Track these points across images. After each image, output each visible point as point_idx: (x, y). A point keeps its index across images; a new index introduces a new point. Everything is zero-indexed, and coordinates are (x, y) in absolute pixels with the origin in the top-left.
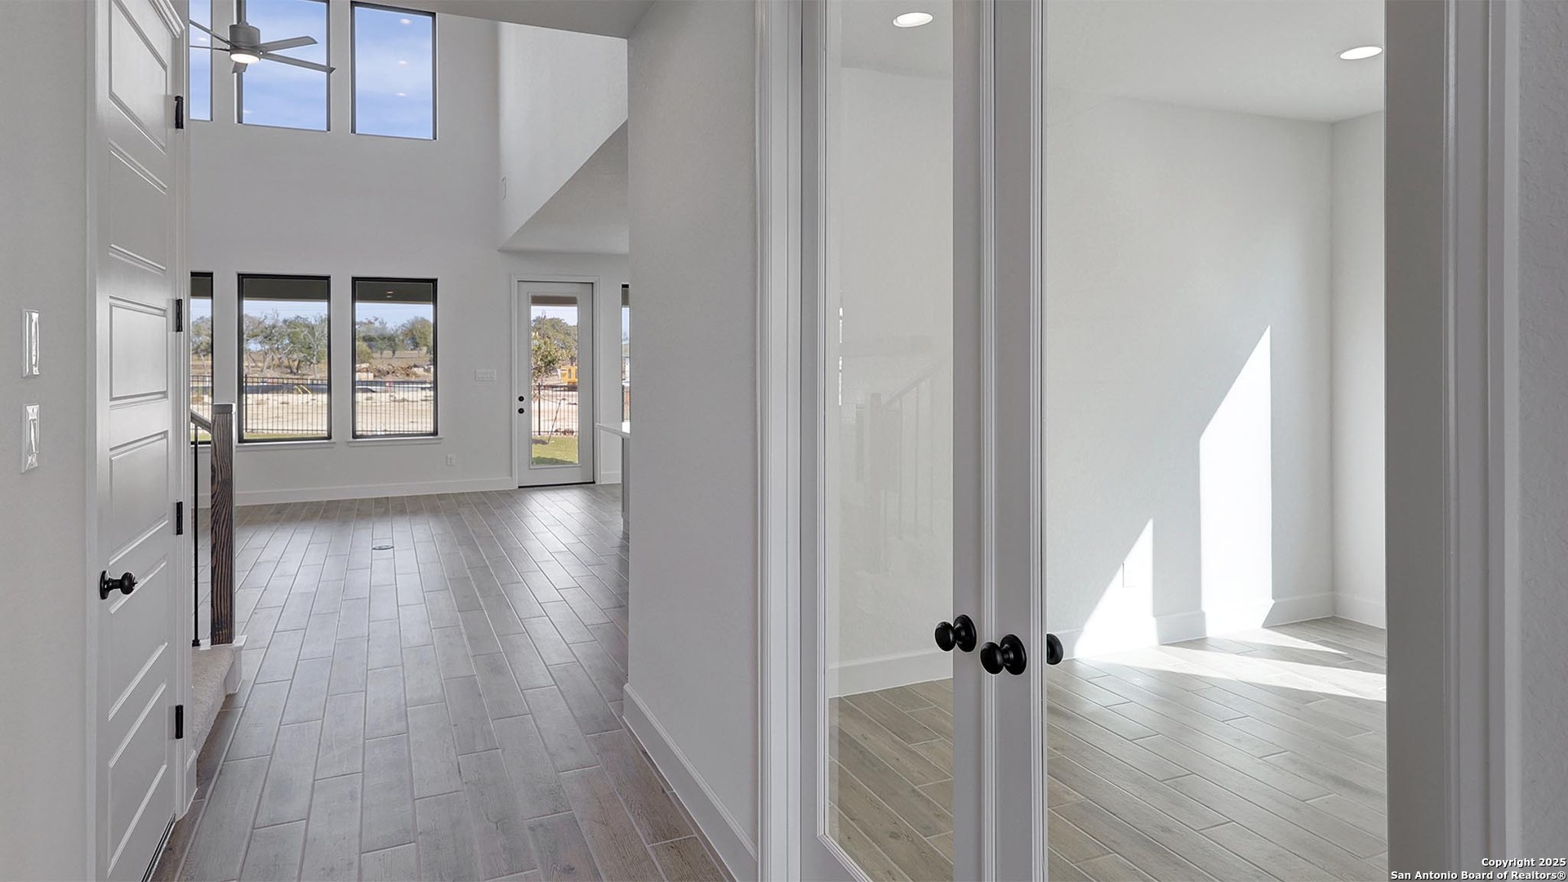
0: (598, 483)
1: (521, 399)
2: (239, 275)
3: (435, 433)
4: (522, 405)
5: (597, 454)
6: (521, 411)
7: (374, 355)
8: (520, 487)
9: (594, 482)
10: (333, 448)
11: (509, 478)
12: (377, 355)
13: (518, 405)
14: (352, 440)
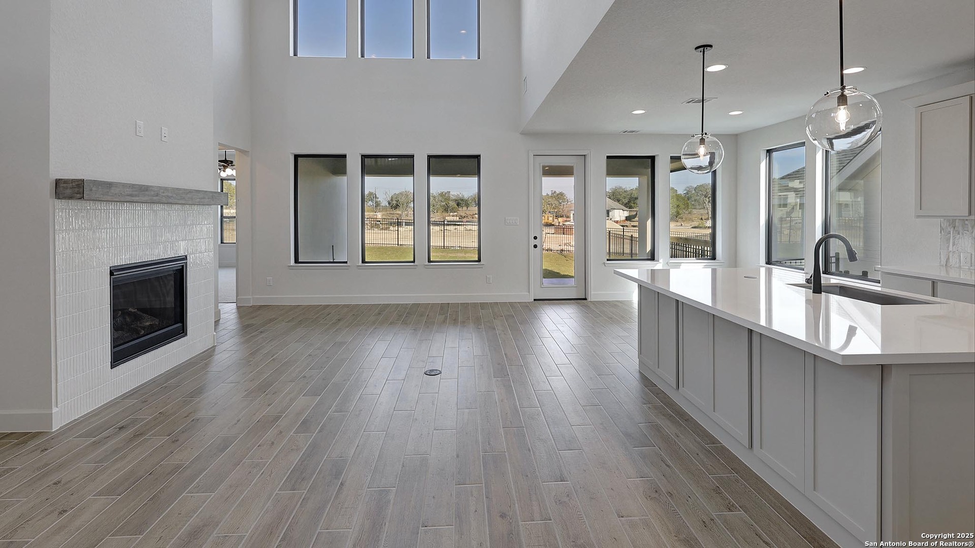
0: (589, 300)
1: (535, 238)
2: (362, 156)
3: (479, 260)
4: (536, 242)
5: (588, 279)
6: (535, 246)
7: (459, 209)
8: (535, 300)
9: (585, 299)
10: (415, 268)
11: (528, 293)
12: (460, 209)
13: (533, 242)
14: (427, 263)
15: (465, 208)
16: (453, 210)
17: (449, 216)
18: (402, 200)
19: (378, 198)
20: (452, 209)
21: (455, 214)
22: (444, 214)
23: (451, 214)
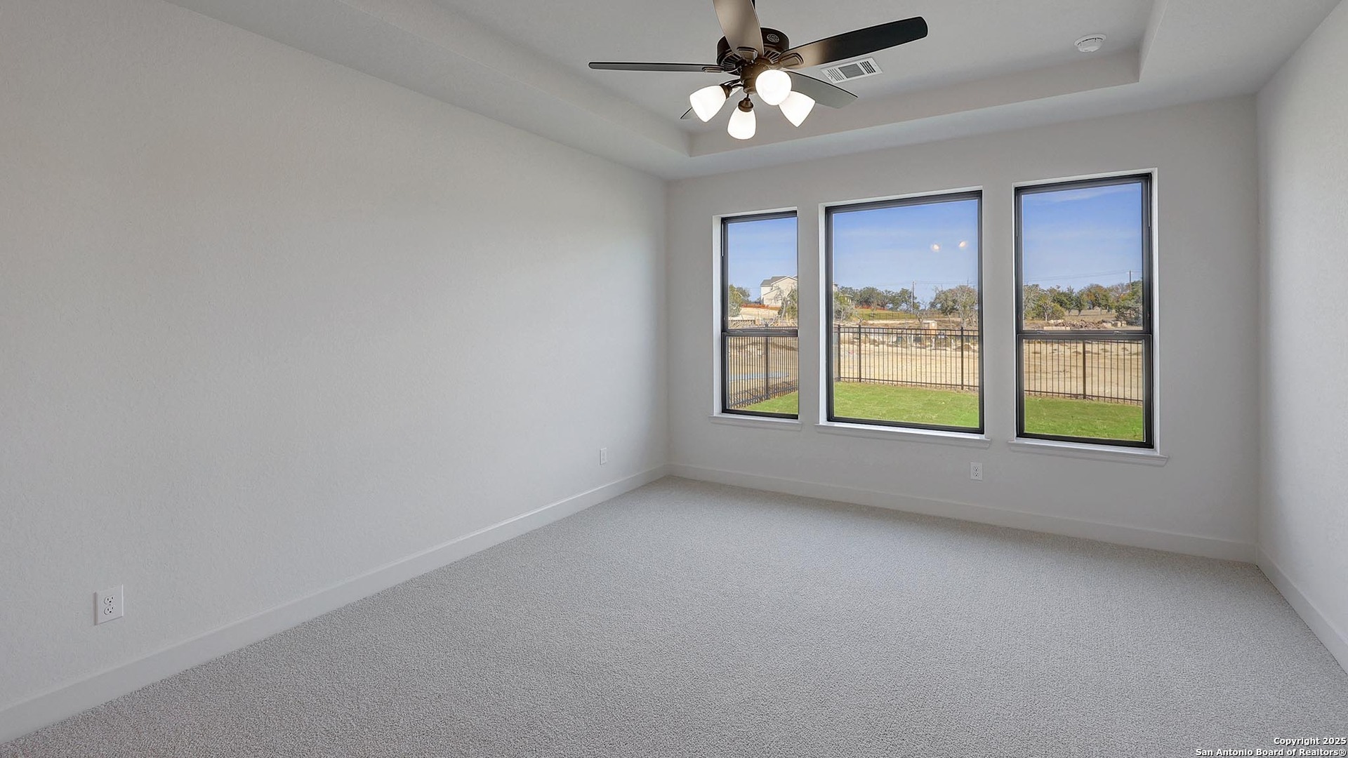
15: (1075, 312)
16: (1054, 315)
17: (1049, 325)
18: (963, 299)
19: (916, 298)
20: (1053, 313)
21: (1060, 321)
22: (1036, 321)
23: (1052, 321)
